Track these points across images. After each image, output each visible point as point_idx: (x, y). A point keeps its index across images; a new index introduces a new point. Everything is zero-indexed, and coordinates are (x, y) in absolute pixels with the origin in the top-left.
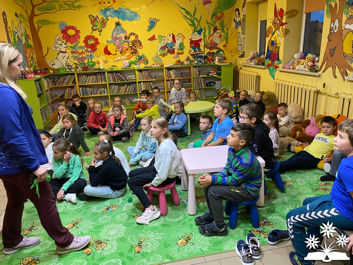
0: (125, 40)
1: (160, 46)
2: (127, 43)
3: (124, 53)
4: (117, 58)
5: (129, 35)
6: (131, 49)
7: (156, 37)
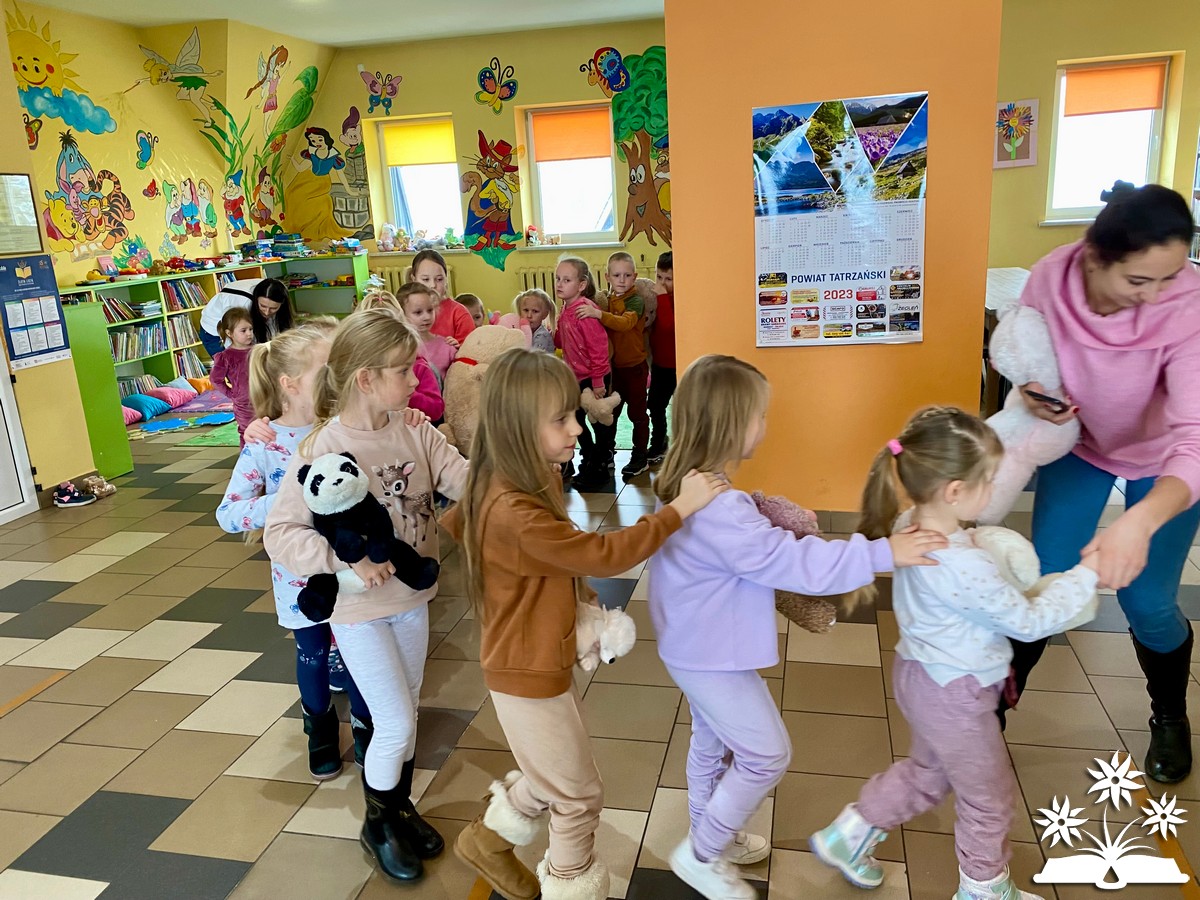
0: (93, 193)
1: (169, 214)
2: (97, 202)
3: (95, 234)
4: (79, 250)
5: (99, 176)
6: (110, 222)
7: (159, 185)
